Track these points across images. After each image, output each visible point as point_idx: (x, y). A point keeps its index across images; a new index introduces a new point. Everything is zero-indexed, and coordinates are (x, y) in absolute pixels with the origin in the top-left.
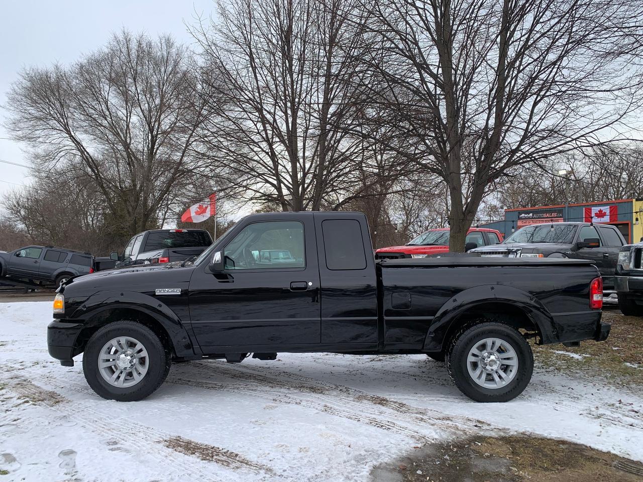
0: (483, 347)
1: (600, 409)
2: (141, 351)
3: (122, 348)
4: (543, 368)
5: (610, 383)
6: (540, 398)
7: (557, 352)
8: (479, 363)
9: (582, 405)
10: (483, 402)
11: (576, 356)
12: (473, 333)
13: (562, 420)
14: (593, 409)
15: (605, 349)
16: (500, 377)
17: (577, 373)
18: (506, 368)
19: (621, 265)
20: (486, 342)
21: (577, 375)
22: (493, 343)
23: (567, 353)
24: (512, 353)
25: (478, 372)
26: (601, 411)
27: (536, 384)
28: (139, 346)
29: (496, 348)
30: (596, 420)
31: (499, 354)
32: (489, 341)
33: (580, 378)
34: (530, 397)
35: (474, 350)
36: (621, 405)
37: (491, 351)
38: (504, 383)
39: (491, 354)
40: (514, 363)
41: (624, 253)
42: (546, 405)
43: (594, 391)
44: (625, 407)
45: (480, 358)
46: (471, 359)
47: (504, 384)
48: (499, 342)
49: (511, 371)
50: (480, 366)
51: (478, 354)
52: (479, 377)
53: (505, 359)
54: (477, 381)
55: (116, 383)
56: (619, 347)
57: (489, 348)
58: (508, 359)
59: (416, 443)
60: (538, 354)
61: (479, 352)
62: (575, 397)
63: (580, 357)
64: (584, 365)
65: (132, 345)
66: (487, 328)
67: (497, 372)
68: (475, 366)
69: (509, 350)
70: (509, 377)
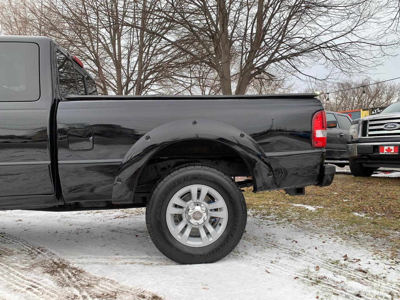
0: (187, 197)
1: (321, 269)
4: (276, 220)
5: (337, 234)
6: (256, 255)
7: (295, 205)
8: (184, 216)
9: (301, 264)
10: (186, 264)
11: (311, 208)
13: (269, 289)
14: (313, 270)
15: (337, 201)
16: (208, 233)
17: (307, 224)
18: (214, 222)
19: (352, 136)
20: (191, 190)
21: (307, 226)
22: (199, 191)
23: (304, 206)
24: (220, 202)
26: (322, 272)
27: (261, 238)
29: (203, 196)
31: (207, 205)
32: (193, 188)
33: (309, 229)
34: (246, 254)
36: (346, 262)
37: (198, 201)
39: (197, 205)
40: (224, 215)
41: (354, 126)
42: (258, 265)
43: (319, 243)
44: (351, 265)
45: (185, 209)
46: (171, 210)
47: (211, 240)
48: (205, 189)
49: (220, 225)
50: (184, 219)
51: (182, 205)
52: (183, 232)
53: (213, 210)
54: (178, 238)
56: (349, 199)
57: (194, 197)
58: (216, 210)
60: (277, 207)
61: (183, 202)
62: (295, 253)
63: (315, 209)
64: (316, 215)
66: (190, 172)
67: (204, 227)
68: (178, 219)
69: (217, 199)
70: (218, 233)
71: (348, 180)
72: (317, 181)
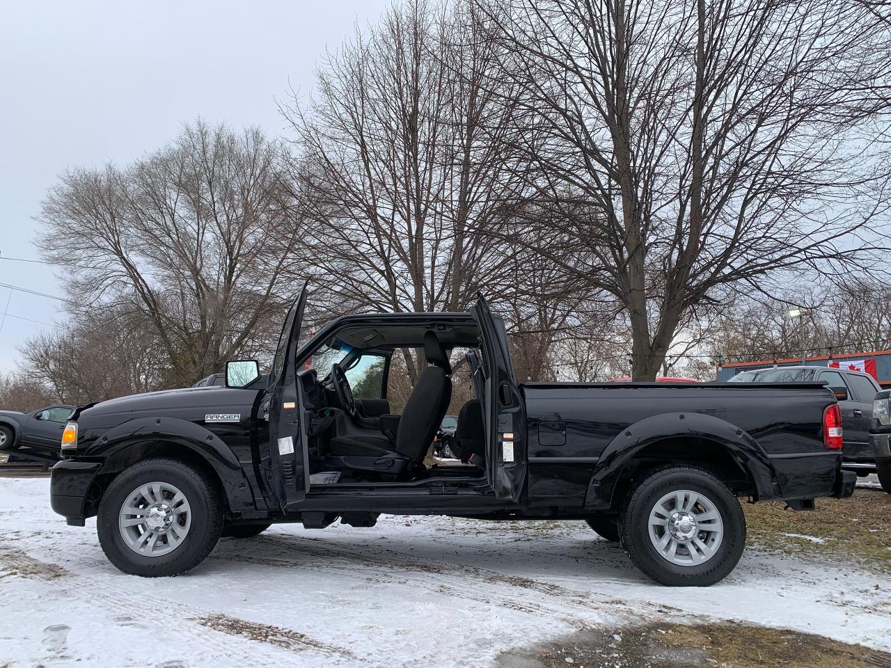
0: (672, 504)
1: (847, 595)
2: (181, 503)
3: (155, 500)
4: (765, 551)
5: (864, 568)
6: (758, 582)
7: (787, 535)
8: (666, 528)
9: (821, 590)
10: (674, 586)
11: (815, 540)
12: (656, 482)
13: (789, 607)
14: (837, 595)
15: (858, 531)
16: (698, 550)
17: (815, 557)
18: (706, 536)
19: (878, 419)
20: (676, 497)
21: (815, 559)
22: (686, 499)
23: (803, 536)
24: (713, 513)
25: (665, 541)
26: (847, 598)
27: (754, 568)
28: (179, 496)
29: (690, 505)
30: (840, 608)
31: (695, 516)
32: (680, 495)
33: (820, 562)
34: (744, 581)
35: (658, 508)
36: (878, 591)
37: (683, 511)
38: (703, 557)
39: (683, 515)
40: (718, 528)
41: (880, 402)
42: (767, 590)
43: (841, 575)
44: (884, 593)
45: (668, 520)
46: (653, 521)
47: (703, 559)
48: (694, 496)
49: (713, 540)
50: (667, 532)
51: (665, 515)
52: (667, 548)
53: (704, 522)
54: (663, 554)
55: (142, 550)
56: (879, 529)
57: (680, 505)
58: (709, 522)
59: (569, 627)
61: (666, 511)
62: (810, 582)
63: (822, 540)
64: (826, 548)
65: (169, 495)
66: (676, 475)
67: (693, 543)
68: (660, 531)
69: (709, 509)
70: (711, 549)
71: (877, 499)
72: (832, 491)
